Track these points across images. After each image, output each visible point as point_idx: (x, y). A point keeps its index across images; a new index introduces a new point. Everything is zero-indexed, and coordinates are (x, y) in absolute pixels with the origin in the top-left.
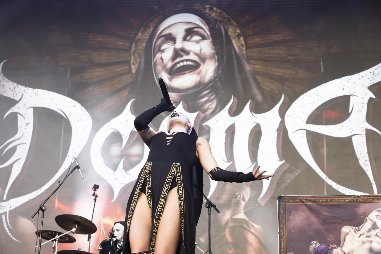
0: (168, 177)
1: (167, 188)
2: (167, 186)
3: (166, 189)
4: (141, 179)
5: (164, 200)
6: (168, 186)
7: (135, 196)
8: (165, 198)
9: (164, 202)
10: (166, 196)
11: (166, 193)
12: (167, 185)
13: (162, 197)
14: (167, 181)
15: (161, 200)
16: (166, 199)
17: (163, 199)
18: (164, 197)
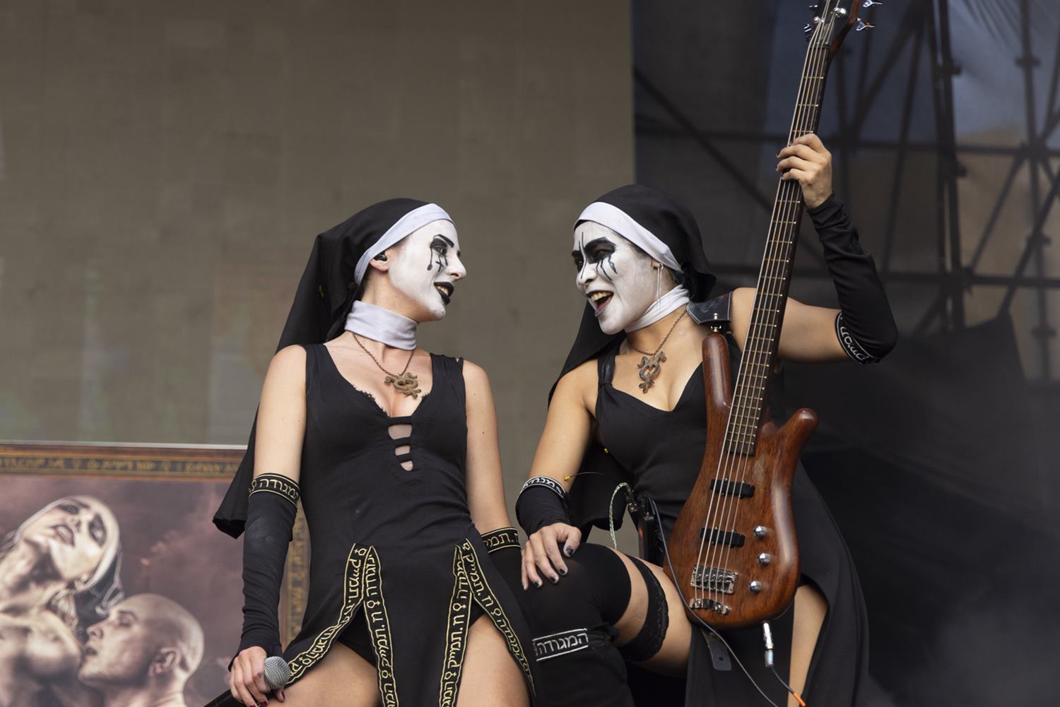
0: (453, 607)
1: (456, 646)
2: (455, 641)
3: (454, 651)
4: (346, 614)
5: (453, 690)
6: (460, 639)
7: (304, 657)
8: (455, 681)
9: (452, 697)
10: (457, 676)
11: (458, 663)
12: (455, 636)
13: (445, 681)
14: (452, 621)
15: (443, 692)
16: (459, 685)
17: (448, 686)
18: (453, 679)
